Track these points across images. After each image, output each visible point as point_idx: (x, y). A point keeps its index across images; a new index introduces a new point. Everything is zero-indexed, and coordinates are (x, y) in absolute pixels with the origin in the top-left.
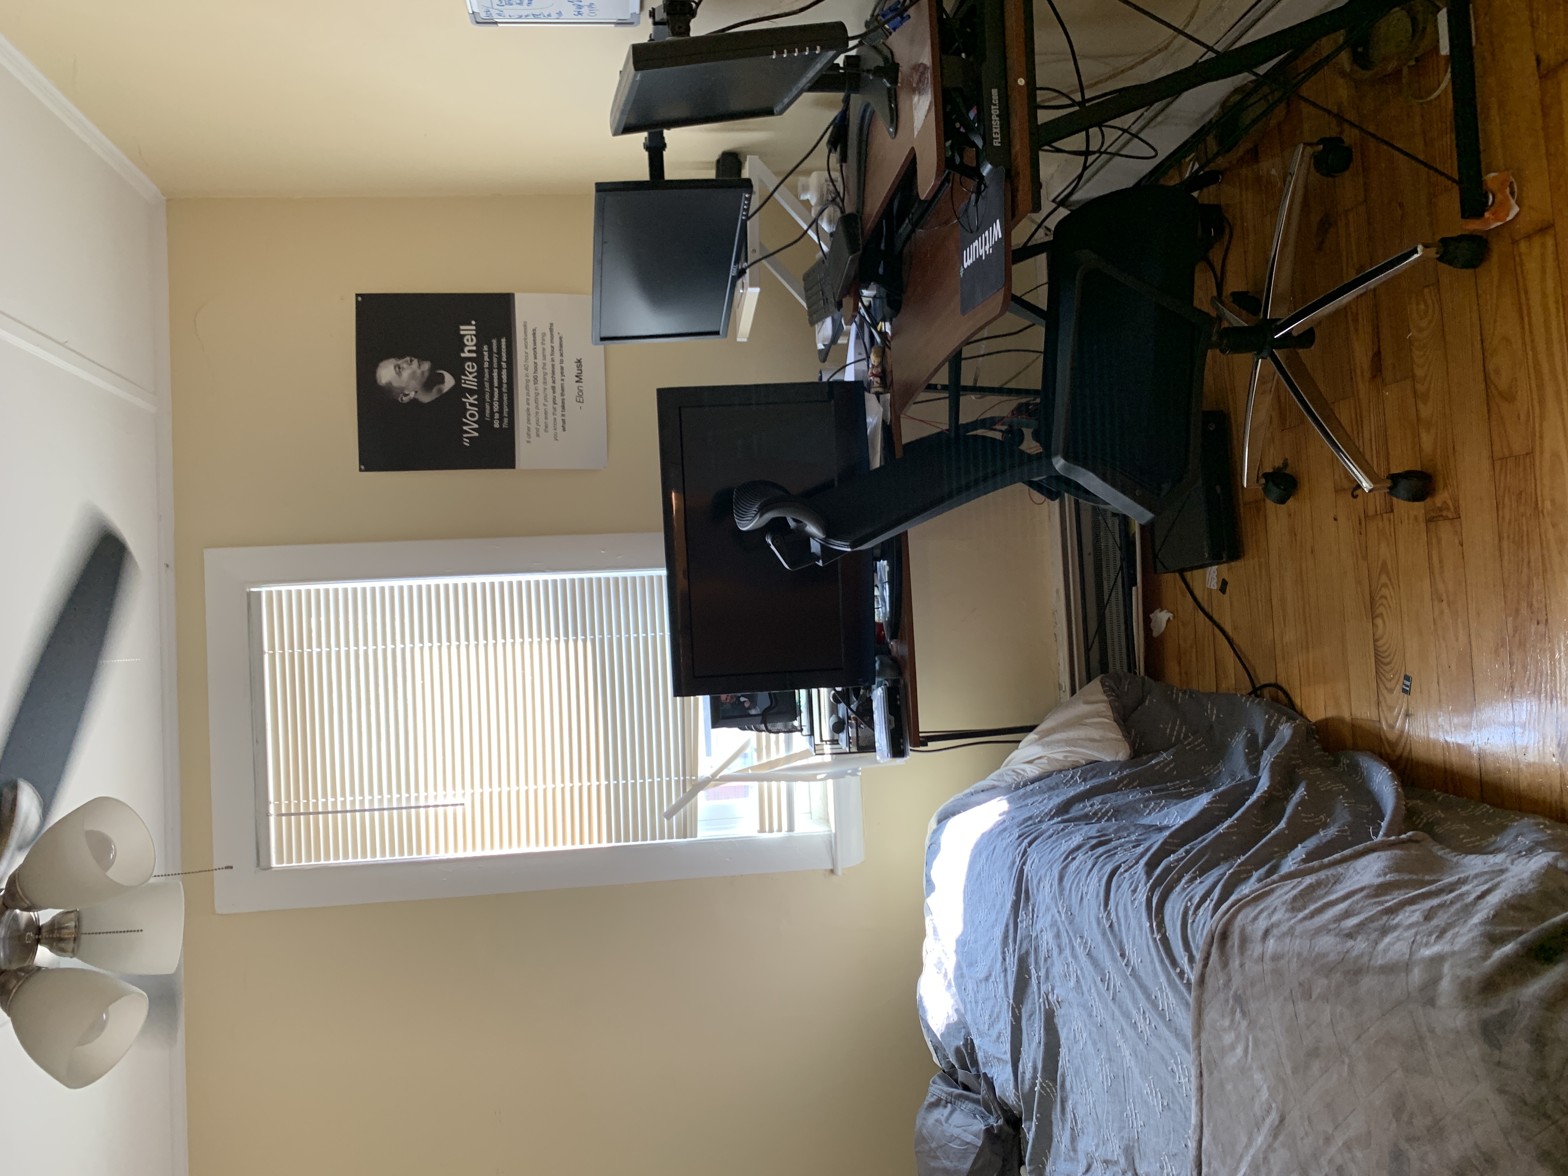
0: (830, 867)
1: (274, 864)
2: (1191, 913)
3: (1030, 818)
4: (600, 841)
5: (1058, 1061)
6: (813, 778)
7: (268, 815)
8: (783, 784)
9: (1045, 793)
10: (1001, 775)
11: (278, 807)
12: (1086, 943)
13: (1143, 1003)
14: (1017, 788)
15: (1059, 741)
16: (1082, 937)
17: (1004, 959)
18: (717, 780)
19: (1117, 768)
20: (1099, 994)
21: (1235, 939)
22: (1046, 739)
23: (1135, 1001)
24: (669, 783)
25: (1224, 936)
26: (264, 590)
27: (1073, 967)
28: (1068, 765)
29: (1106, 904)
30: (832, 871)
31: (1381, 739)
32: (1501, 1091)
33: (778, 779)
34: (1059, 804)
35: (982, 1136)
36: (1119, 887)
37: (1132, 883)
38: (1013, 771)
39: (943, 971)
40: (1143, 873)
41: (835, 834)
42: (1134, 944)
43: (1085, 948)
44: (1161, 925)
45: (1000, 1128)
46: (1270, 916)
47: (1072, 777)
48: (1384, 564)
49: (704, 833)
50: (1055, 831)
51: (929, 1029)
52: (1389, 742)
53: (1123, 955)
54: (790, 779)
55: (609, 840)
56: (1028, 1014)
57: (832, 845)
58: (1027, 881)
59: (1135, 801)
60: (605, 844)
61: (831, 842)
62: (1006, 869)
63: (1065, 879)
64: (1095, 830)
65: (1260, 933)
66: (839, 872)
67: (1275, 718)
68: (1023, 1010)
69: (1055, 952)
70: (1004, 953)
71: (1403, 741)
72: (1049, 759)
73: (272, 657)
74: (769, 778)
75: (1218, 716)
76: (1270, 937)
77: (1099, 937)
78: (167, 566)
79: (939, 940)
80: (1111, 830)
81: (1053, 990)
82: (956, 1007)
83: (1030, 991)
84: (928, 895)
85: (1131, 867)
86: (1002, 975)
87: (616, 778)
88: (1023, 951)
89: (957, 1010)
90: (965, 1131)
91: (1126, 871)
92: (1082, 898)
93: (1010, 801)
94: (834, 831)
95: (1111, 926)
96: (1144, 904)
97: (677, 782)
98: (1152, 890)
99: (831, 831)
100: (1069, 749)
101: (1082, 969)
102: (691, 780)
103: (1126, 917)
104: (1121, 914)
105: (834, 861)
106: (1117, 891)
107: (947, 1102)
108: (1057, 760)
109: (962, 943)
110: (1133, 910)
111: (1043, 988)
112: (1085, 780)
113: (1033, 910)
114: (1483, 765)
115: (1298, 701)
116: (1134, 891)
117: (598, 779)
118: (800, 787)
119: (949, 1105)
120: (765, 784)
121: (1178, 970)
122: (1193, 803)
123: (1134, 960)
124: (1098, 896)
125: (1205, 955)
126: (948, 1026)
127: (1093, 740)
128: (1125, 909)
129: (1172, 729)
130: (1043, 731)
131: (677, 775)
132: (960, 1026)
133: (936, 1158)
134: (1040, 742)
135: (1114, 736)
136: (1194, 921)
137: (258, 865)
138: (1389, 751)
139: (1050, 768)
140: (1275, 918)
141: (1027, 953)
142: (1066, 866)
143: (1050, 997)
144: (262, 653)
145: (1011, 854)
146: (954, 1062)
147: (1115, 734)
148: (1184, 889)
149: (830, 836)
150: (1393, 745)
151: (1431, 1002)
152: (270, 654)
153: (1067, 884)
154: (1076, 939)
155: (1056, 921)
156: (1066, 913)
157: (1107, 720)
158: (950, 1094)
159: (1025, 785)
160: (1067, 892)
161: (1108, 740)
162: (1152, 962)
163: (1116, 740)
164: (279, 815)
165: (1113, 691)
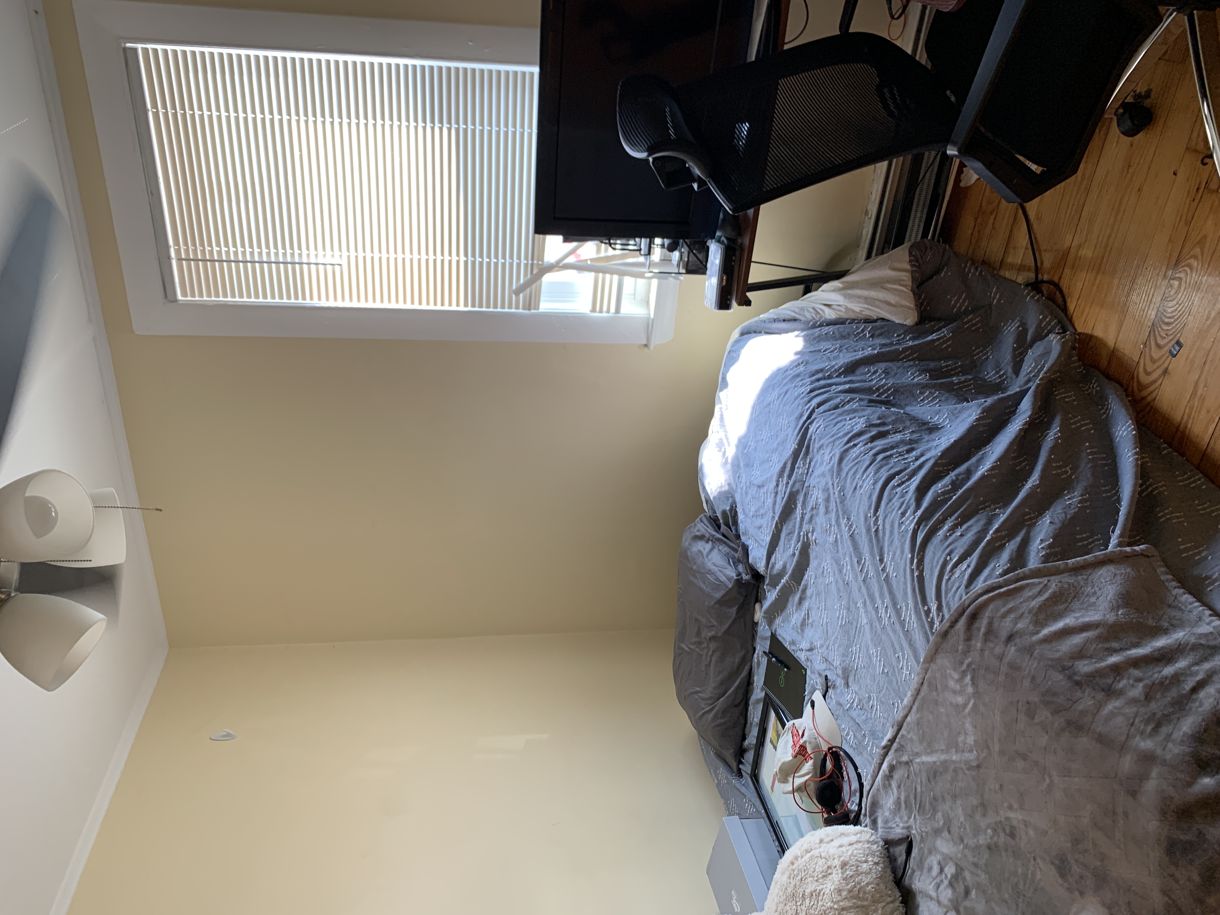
0: (645, 342)
1: (180, 297)
2: (949, 568)
3: (821, 370)
4: (458, 305)
5: (804, 574)
6: (641, 276)
7: (169, 258)
8: (616, 277)
9: (837, 340)
10: (802, 309)
11: (178, 252)
12: (851, 526)
13: (887, 600)
14: (814, 327)
15: (859, 297)
16: (848, 519)
17: (777, 485)
18: (560, 267)
19: (902, 331)
20: (852, 566)
21: (983, 624)
22: (849, 292)
23: (882, 595)
24: (519, 265)
25: (974, 617)
26: (139, 46)
27: (834, 529)
28: (861, 317)
29: (876, 510)
30: (646, 345)
31: (1133, 377)
32: (1165, 892)
33: (612, 273)
34: (848, 363)
35: (733, 581)
36: (890, 500)
37: (902, 503)
38: (814, 308)
39: (723, 450)
40: (913, 499)
41: (653, 320)
42: (893, 558)
43: (850, 530)
44: (921, 562)
45: (747, 581)
46: (1016, 621)
47: (863, 331)
48: (1205, 237)
49: (546, 306)
50: (842, 401)
51: (704, 488)
52: (1139, 382)
53: (881, 560)
54: (622, 274)
55: (466, 305)
56: (788, 531)
57: (649, 326)
58: (810, 439)
59: (913, 385)
60: (462, 308)
61: (648, 323)
62: (793, 417)
63: (845, 461)
64: (876, 415)
65: (1004, 634)
66: (652, 347)
67: (1048, 320)
68: (784, 527)
69: (822, 509)
70: (778, 481)
71: (1152, 388)
72: (847, 308)
73: (156, 115)
74: (604, 271)
75: (999, 301)
76: (1013, 643)
77: (864, 531)
78: (36, 12)
79: (724, 426)
80: (890, 420)
81: (813, 532)
82: (728, 482)
83: (793, 517)
84: (721, 390)
85: (903, 483)
86: (773, 495)
87: (474, 255)
88: (795, 489)
89: (729, 484)
90: (720, 571)
91: (899, 485)
92: (855, 488)
93: (807, 339)
94: (652, 316)
95: (877, 531)
96: (910, 532)
97: (526, 265)
98: (919, 524)
99: (649, 314)
100: (866, 306)
101: (842, 536)
102: (538, 264)
103: (892, 532)
104: (888, 527)
105: (648, 339)
106: (888, 503)
107: (709, 540)
108: (853, 311)
109: (743, 444)
110: (899, 533)
111: (805, 527)
112: (872, 336)
113: (810, 463)
114: (1211, 445)
115: (1071, 307)
116: (903, 514)
117: (458, 255)
118: (628, 281)
119: (710, 542)
120: (601, 275)
121: (926, 608)
122: (963, 409)
123: (890, 569)
124: (870, 497)
125: (953, 619)
126: (720, 493)
127: (888, 303)
128: (892, 526)
129: (957, 302)
130: (847, 282)
131: (526, 258)
132: (728, 495)
133: (695, 576)
134: (842, 292)
135: (908, 304)
136: (949, 579)
137: (166, 296)
138: (1136, 389)
139: (845, 316)
140: (1020, 626)
141: (798, 492)
142: (847, 450)
143: (810, 535)
144: (146, 111)
145: (800, 408)
146: (720, 518)
147: (909, 302)
148: (946, 538)
149: (649, 318)
150: (1142, 387)
151: (1133, 794)
152: (153, 112)
153: (847, 465)
154: (844, 518)
155: (828, 489)
156: (840, 492)
157: (906, 290)
158: (713, 536)
159: (821, 325)
160: (843, 475)
161: (902, 306)
162: (905, 583)
163: (909, 308)
164: (180, 260)
165: (917, 261)
